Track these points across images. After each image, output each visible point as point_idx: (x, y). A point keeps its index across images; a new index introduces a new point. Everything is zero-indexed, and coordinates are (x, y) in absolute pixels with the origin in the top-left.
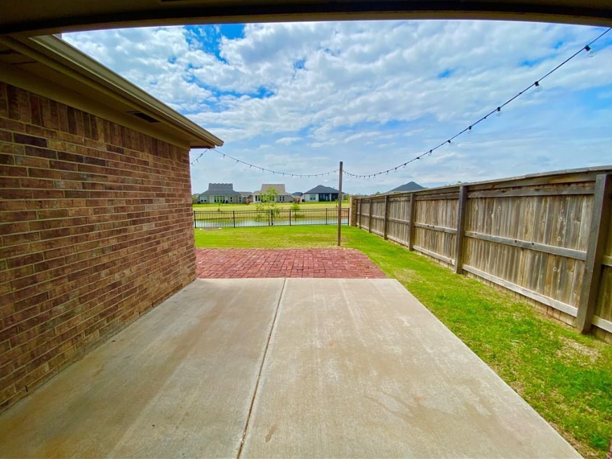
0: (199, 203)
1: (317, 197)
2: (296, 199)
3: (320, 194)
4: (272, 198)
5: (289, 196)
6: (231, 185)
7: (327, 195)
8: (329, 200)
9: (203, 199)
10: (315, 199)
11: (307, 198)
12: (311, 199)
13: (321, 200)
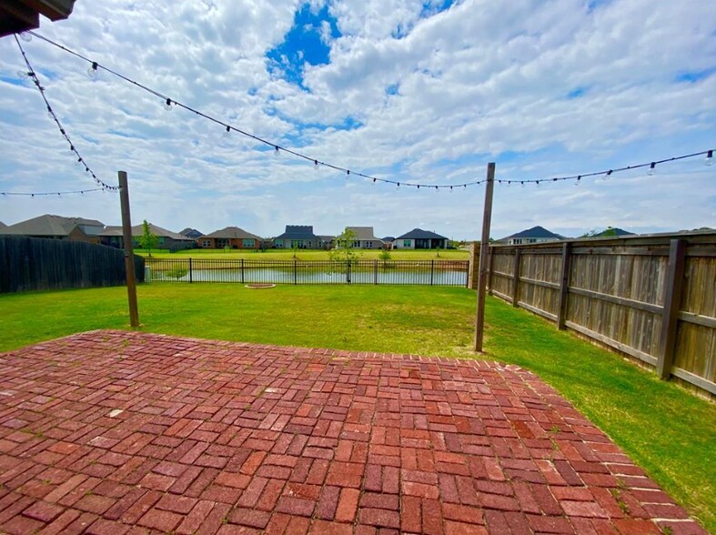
0: (274, 248)
1: (413, 243)
2: (387, 245)
3: (416, 240)
4: (357, 244)
5: (378, 241)
6: (311, 228)
7: (426, 240)
8: (427, 248)
9: (279, 243)
10: (409, 245)
11: (401, 243)
12: (405, 245)
13: (418, 247)
